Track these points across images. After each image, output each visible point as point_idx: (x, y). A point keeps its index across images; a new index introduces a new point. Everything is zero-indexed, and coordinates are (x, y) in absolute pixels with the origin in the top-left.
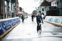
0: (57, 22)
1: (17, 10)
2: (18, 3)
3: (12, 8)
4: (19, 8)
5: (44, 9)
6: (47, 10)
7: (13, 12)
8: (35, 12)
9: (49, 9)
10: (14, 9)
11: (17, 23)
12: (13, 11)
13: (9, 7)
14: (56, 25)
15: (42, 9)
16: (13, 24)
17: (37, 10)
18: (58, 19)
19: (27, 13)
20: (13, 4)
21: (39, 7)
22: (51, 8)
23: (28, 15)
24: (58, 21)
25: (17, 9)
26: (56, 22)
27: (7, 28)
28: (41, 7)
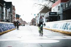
0: (56, 28)
1: (13, 17)
2: (14, 9)
7: (8, 19)
8: (34, 20)
12: (8, 17)
16: (4, 29)
17: (36, 17)
18: (57, 24)
21: (38, 14)
23: (27, 23)
28: (40, 14)
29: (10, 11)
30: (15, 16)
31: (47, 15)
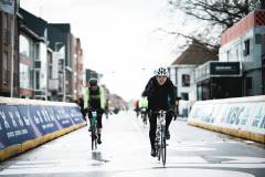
0: (237, 123)
1: (75, 80)
2: (79, 50)
3: (50, 68)
4: (84, 70)
5: (189, 76)
6: (203, 76)
7: (56, 87)
9: (208, 71)
10: (60, 72)
11: (65, 126)
12: (57, 82)
13: (38, 64)
14: (232, 136)
15: (184, 76)
16: (44, 127)
18: (242, 110)
19: (118, 98)
20: (54, 54)
21: (169, 69)
22: (218, 68)
23: (126, 104)
24: (241, 117)
25: (75, 74)
26: (232, 122)
27: (10, 135)
28: (176, 68)
29: (63, 57)
30: (84, 77)
31: (202, 72)
